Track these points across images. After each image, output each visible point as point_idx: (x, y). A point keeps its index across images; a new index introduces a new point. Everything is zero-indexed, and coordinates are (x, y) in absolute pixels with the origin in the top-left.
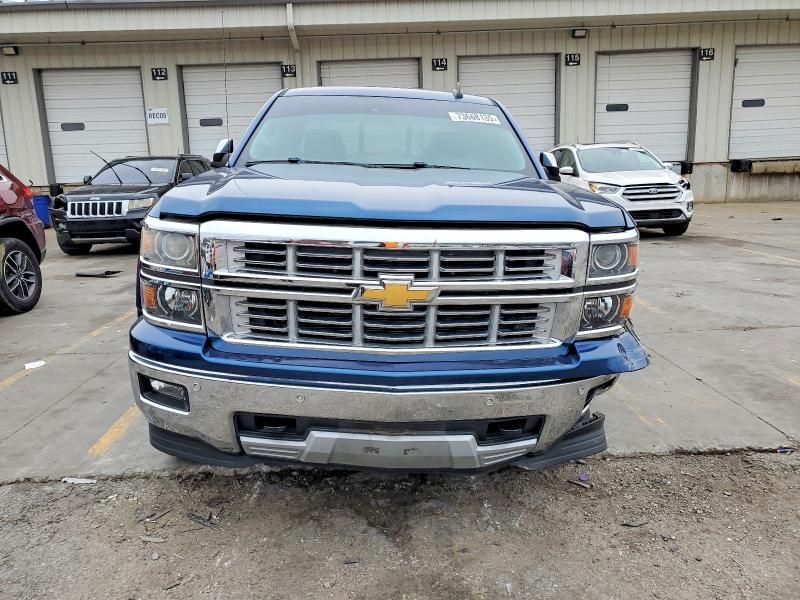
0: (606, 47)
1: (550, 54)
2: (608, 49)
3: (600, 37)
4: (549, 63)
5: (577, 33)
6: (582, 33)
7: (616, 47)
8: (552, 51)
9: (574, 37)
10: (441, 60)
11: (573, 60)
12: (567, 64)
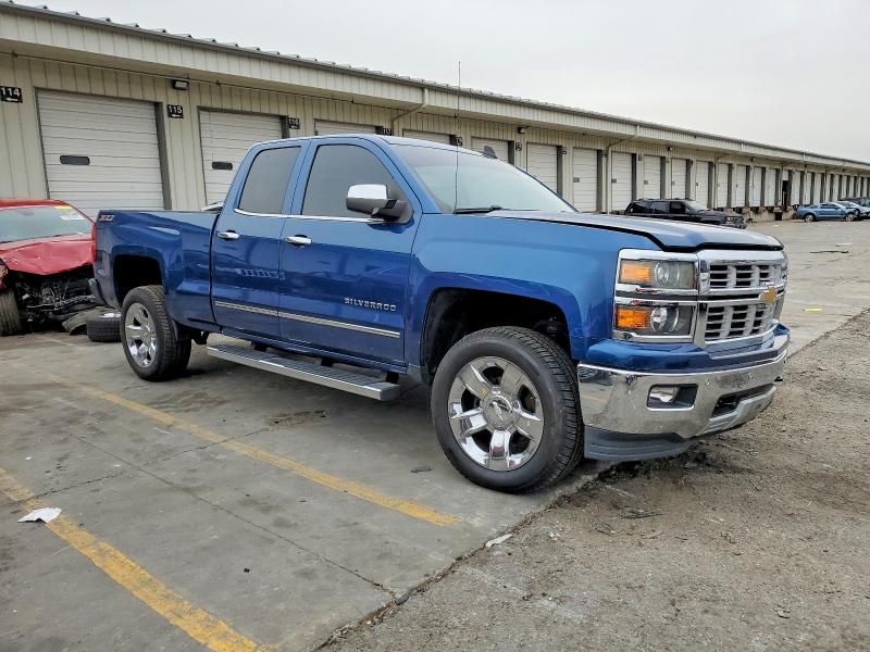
0: (206, 103)
1: (150, 102)
2: (209, 105)
3: (200, 93)
4: (149, 112)
5: (178, 84)
6: (184, 85)
7: (216, 105)
8: (153, 100)
9: (174, 87)
10: (13, 89)
11: (175, 112)
12: (170, 115)
